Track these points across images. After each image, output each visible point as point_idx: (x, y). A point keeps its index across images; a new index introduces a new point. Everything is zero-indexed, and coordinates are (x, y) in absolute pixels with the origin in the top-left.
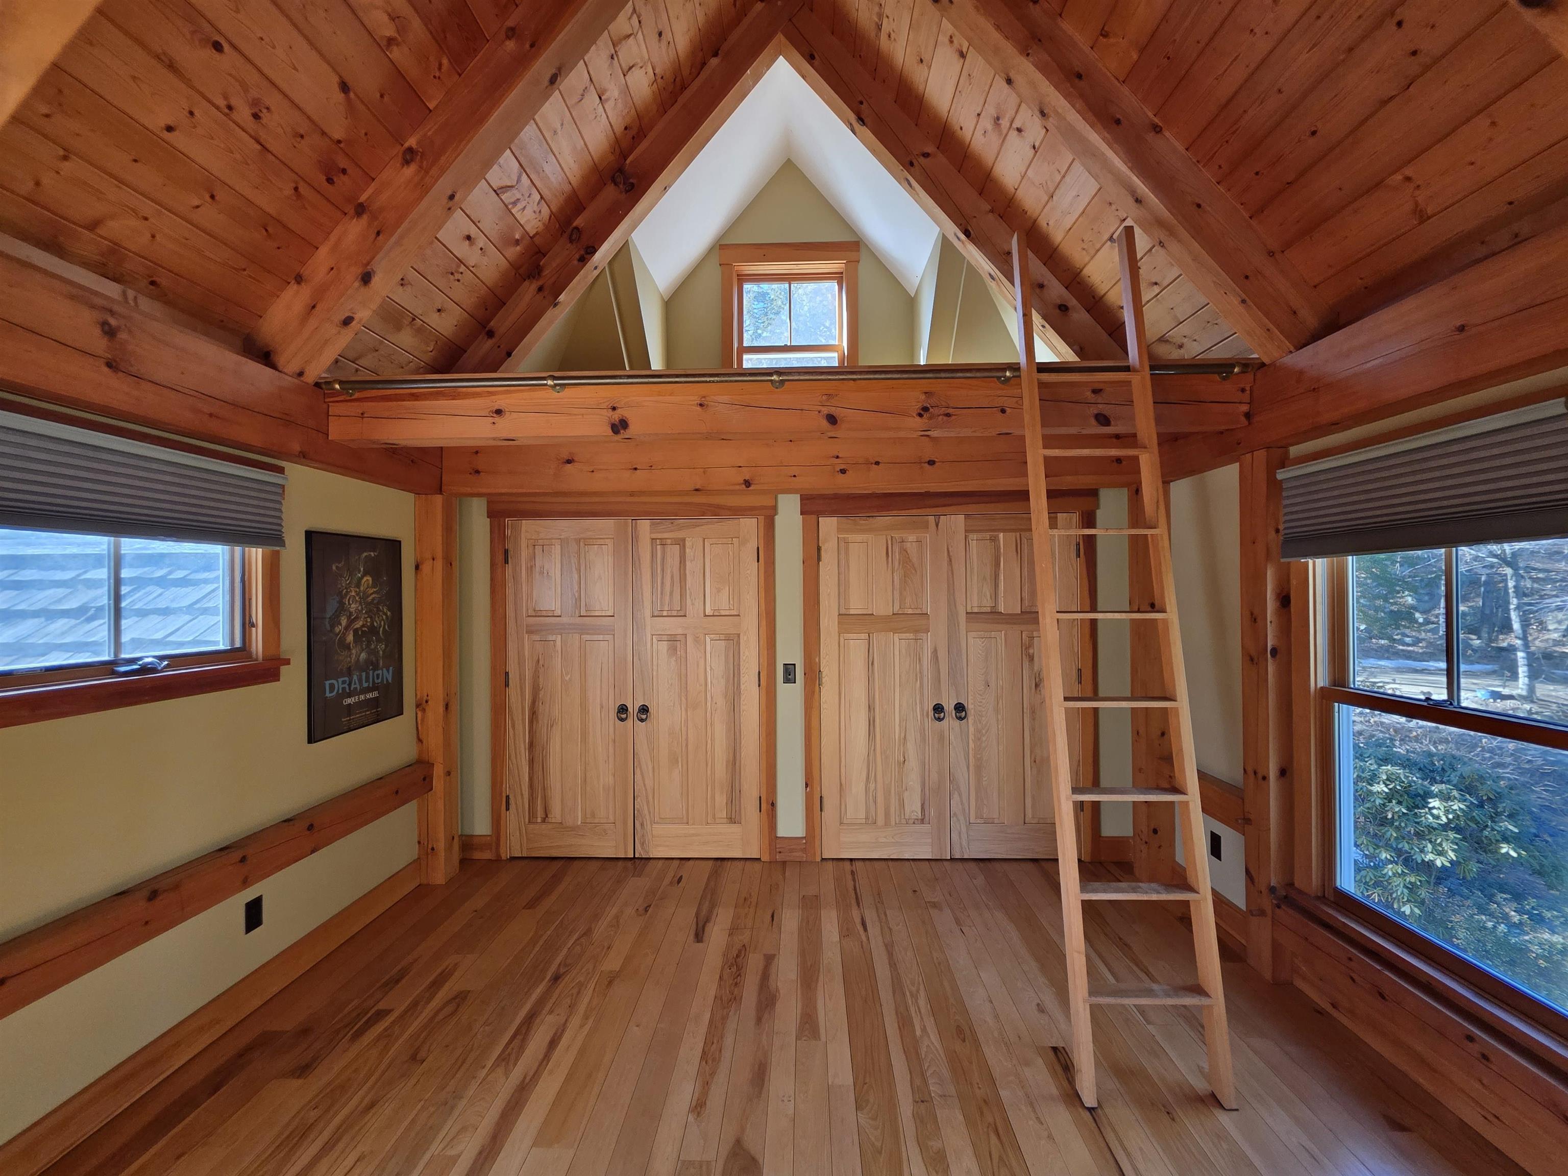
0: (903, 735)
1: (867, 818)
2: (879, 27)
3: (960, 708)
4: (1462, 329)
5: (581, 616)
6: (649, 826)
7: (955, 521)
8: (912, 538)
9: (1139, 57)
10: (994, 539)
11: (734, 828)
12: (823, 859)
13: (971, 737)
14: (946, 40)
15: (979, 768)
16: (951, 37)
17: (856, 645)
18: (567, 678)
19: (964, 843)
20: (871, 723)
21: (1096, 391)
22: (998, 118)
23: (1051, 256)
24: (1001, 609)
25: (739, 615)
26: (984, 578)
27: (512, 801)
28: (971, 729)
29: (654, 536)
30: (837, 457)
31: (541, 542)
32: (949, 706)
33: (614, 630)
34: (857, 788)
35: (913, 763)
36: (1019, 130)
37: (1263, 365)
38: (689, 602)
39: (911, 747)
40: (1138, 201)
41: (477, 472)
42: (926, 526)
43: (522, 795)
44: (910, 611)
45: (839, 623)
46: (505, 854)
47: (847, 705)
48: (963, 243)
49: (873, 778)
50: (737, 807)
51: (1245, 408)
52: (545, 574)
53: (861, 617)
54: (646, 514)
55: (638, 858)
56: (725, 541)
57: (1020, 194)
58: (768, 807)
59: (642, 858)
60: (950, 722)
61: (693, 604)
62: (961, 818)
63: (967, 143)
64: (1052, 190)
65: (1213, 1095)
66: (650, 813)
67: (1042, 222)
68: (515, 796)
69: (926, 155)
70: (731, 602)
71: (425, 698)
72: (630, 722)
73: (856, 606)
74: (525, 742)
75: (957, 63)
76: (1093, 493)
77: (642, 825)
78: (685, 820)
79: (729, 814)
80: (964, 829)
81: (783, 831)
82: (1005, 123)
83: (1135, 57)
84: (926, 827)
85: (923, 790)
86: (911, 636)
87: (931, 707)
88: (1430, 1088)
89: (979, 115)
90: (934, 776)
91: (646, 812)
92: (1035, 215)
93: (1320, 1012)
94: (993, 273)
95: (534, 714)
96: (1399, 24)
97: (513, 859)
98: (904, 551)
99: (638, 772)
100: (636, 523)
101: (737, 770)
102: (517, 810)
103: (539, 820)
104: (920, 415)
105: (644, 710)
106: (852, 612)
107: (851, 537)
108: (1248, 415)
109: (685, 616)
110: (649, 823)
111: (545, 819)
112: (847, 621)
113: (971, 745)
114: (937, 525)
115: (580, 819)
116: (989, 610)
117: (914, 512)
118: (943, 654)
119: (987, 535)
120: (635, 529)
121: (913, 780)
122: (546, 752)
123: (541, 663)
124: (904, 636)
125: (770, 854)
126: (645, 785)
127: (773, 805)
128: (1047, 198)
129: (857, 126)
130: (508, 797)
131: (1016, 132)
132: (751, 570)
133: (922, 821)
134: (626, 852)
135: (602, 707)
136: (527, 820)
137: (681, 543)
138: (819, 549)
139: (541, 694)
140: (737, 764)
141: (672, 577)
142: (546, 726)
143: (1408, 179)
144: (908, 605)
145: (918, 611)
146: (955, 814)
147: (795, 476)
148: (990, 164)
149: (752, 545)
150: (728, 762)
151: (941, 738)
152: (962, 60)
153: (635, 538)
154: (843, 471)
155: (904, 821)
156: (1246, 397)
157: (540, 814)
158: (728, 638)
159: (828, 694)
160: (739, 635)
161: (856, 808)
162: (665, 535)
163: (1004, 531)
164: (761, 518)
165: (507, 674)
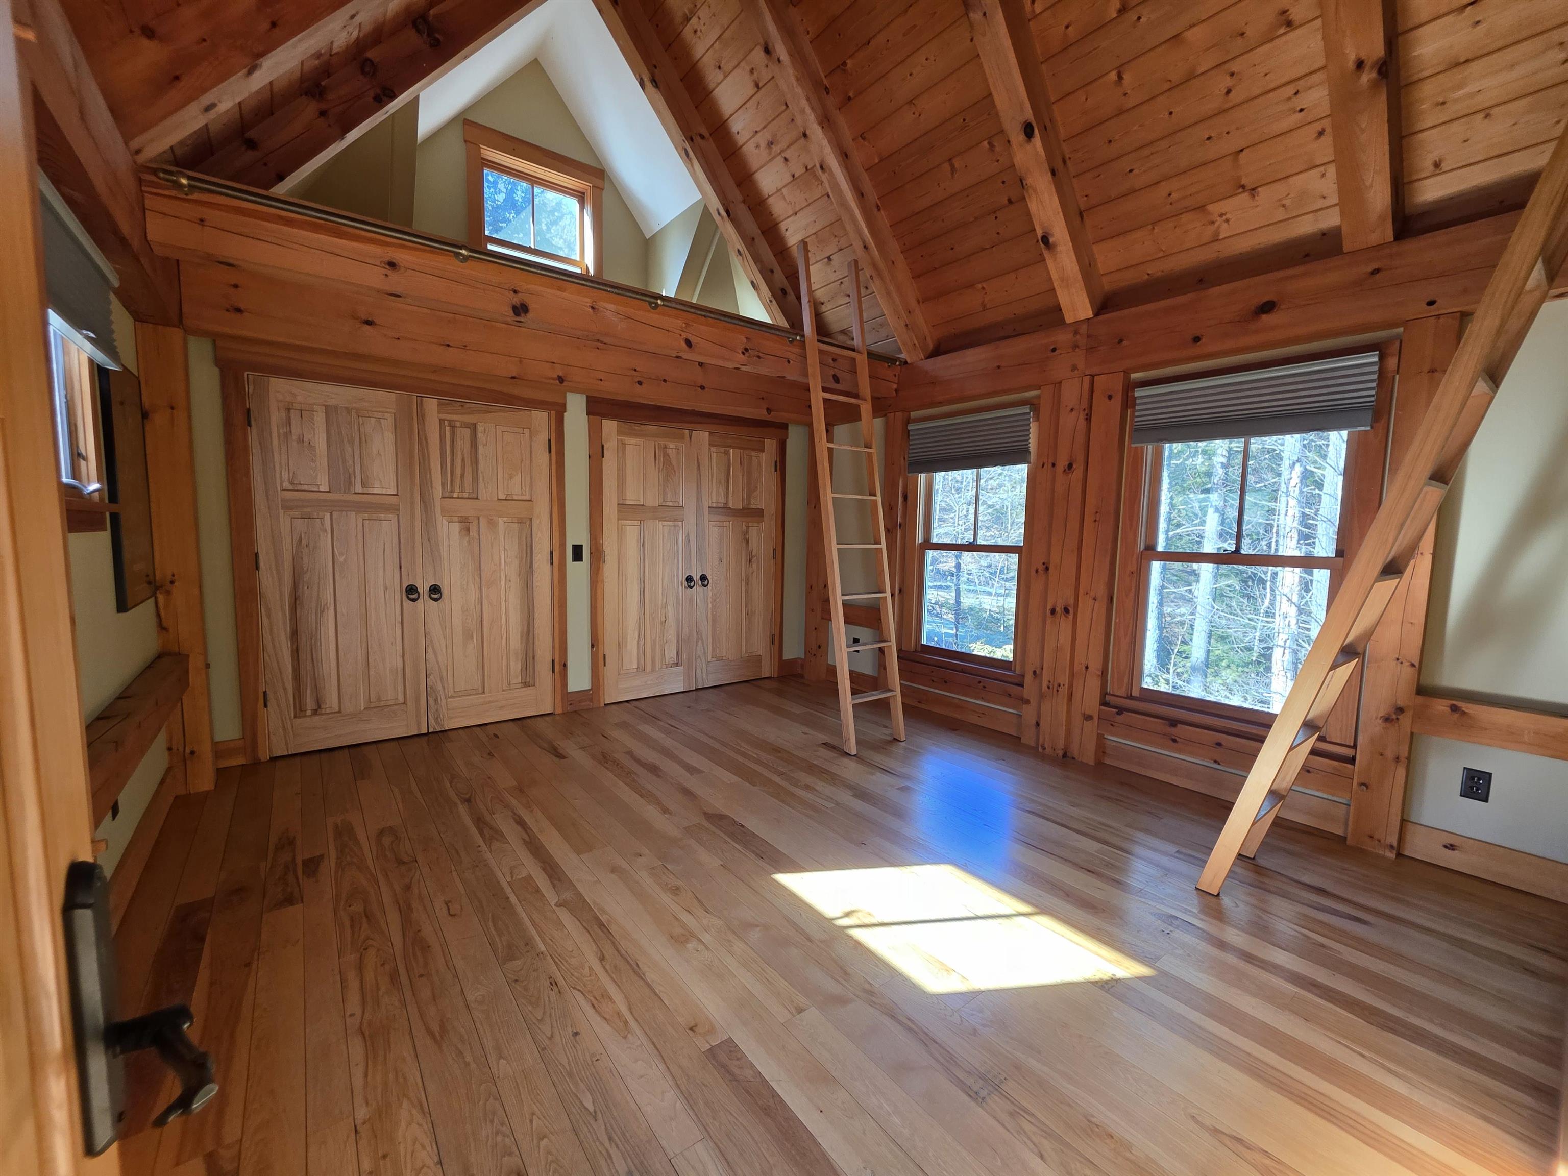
0: (664, 600)
1: (638, 668)
2: (688, 19)
3: (703, 578)
4: (999, 367)
5: (355, 493)
6: (444, 701)
7: (703, 436)
8: (672, 445)
9: (879, 162)
10: (727, 453)
11: (529, 691)
12: (605, 705)
13: (710, 599)
14: (748, 69)
15: (714, 621)
16: (753, 69)
17: (631, 530)
18: (342, 559)
19: (705, 677)
20: (643, 592)
21: (834, 360)
22: (772, 144)
23: (781, 252)
24: (731, 505)
25: (531, 501)
26: (720, 482)
27: (270, 696)
28: (710, 593)
29: (443, 416)
30: (635, 370)
31: (297, 406)
32: (696, 577)
33: (399, 510)
34: (632, 646)
35: (671, 622)
36: (786, 159)
37: (906, 363)
38: (481, 485)
39: (670, 609)
40: (865, 247)
41: (239, 310)
42: (682, 437)
43: (285, 689)
44: (671, 504)
45: (618, 511)
46: (264, 756)
47: (624, 579)
48: (722, 218)
49: (643, 637)
50: (531, 671)
51: (895, 386)
52: (306, 444)
53: (635, 507)
54: (435, 392)
55: (432, 733)
56: (516, 430)
57: (771, 201)
58: (560, 667)
59: (437, 732)
60: (698, 589)
61: (486, 488)
62: (703, 659)
63: (739, 146)
64: (797, 209)
65: (895, 739)
66: (444, 688)
67: (783, 226)
68: (275, 693)
69: (702, 137)
70: (524, 488)
71: (169, 578)
72: (421, 601)
73: (631, 498)
74: (285, 631)
75: (751, 90)
76: (784, 427)
77: (436, 700)
78: (480, 690)
79: (524, 678)
80: (704, 666)
81: (572, 687)
82: (776, 149)
83: (877, 161)
84: (680, 669)
85: (678, 641)
86: (671, 523)
87: (684, 578)
88: (958, 716)
89: (756, 132)
90: (686, 630)
91: (440, 688)
92: (778, 220)
93: (913, 707)
94: (741, 250)
95: (296, 600)
96: (996, 218)
97: (274, 759)
98: (666, 455)
99: (430, 650)
100: (422, 401)
101: (531, 641)
102: (279, 705)
103: (309, 713)
104: (743, 353)
105: (435, 590)
106: (628, 502)
107: (629, 440)
108: (896, 391)
109: (477, 498)
110: (443, 697)
111: (316, 710)
112: (626, 510)
113: (710, 605)
114: (690, 438)
115: (362, 705)
116: (722, 505)
117: (674, 425)
118: (693, 537)
119: (722, 450)
120: (420, 405)
121: (671, 635)
122: (316, 639)
123: (304, 542)
124: (666, 523)
125: (563, 707)
126: (438, 663)
127: (565, 665)
128: (791, 213)
129: (648, 84)
130: (265, 693)
131: (783, 159)
132: (542, 459)
133: (677, 664)
134: (419, 729)
135: (386, 588)
136: (293, 716)
137: (473, 428)
138: (603, 446)
139: (306, 578)
140: (531, 635)
141: (463, 460)
142: (314, 611)
143: (983, 288)
144: (669, 499)
145: (676, 504)
146: (699, 657)
147: (601, 380)
148: (754, 170)
149: (543, 437)
150: (522, 633)
151: (691, 600)
152: (756, 89)
153: (422, 416)
154: (640, 383)
155: (664, 666)
156: (896, 379)
157: (310, 704)
158: (521, 522)
159: (609, 569)
160: (531, 520)
161: (631, 663)
162: (454, 417)
163: (734, 448)
164: (553, 413)
165: (257, 555)
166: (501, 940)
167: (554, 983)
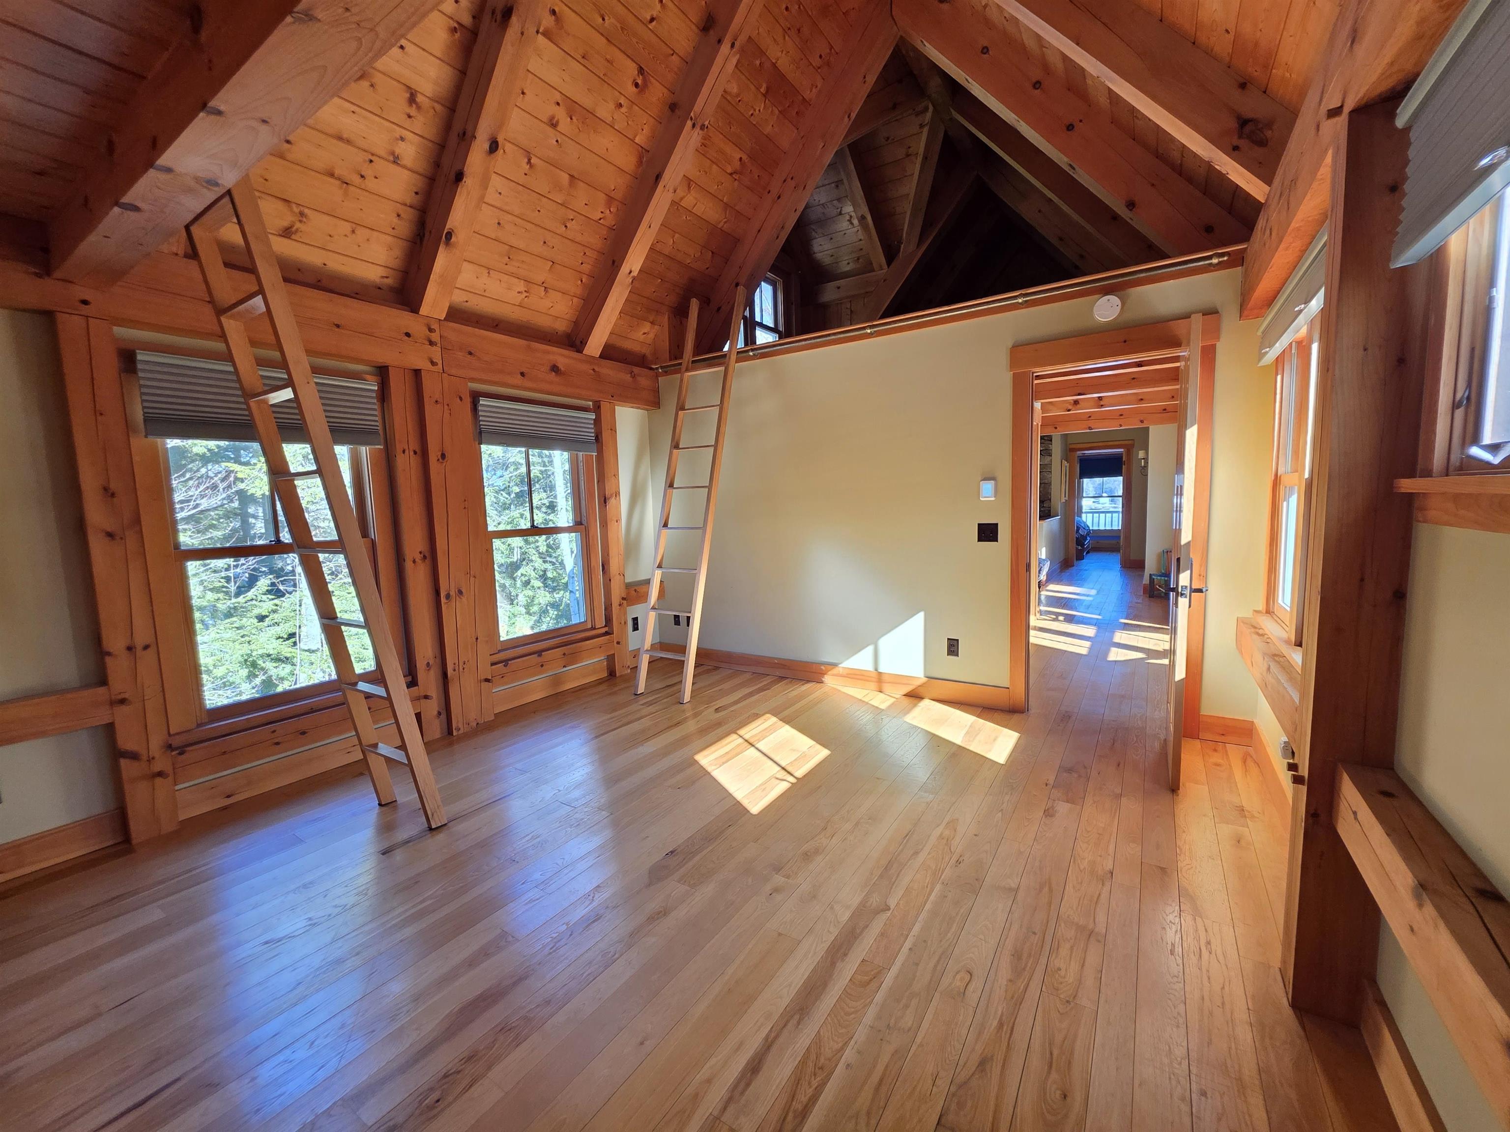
166: (957, 914)
167: (958, 862)
